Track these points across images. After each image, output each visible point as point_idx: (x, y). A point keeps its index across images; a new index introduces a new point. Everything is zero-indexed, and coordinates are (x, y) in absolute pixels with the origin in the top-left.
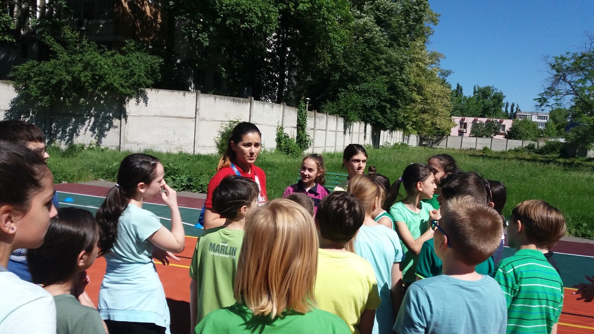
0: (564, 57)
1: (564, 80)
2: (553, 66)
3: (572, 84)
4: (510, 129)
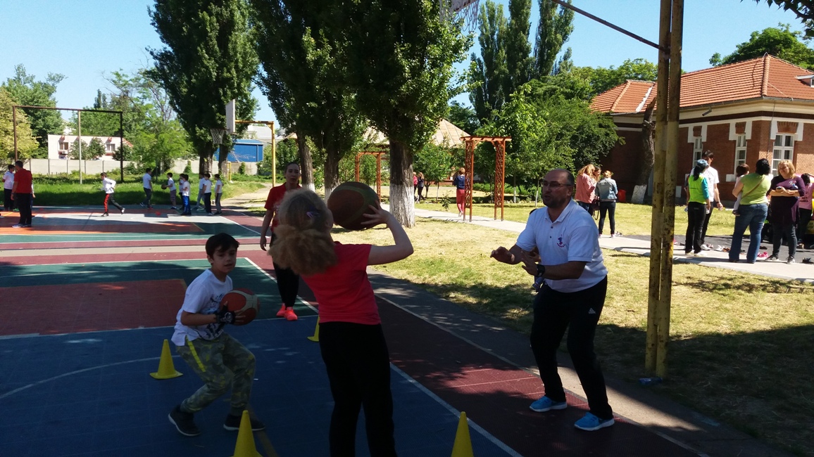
4: (119, 148)
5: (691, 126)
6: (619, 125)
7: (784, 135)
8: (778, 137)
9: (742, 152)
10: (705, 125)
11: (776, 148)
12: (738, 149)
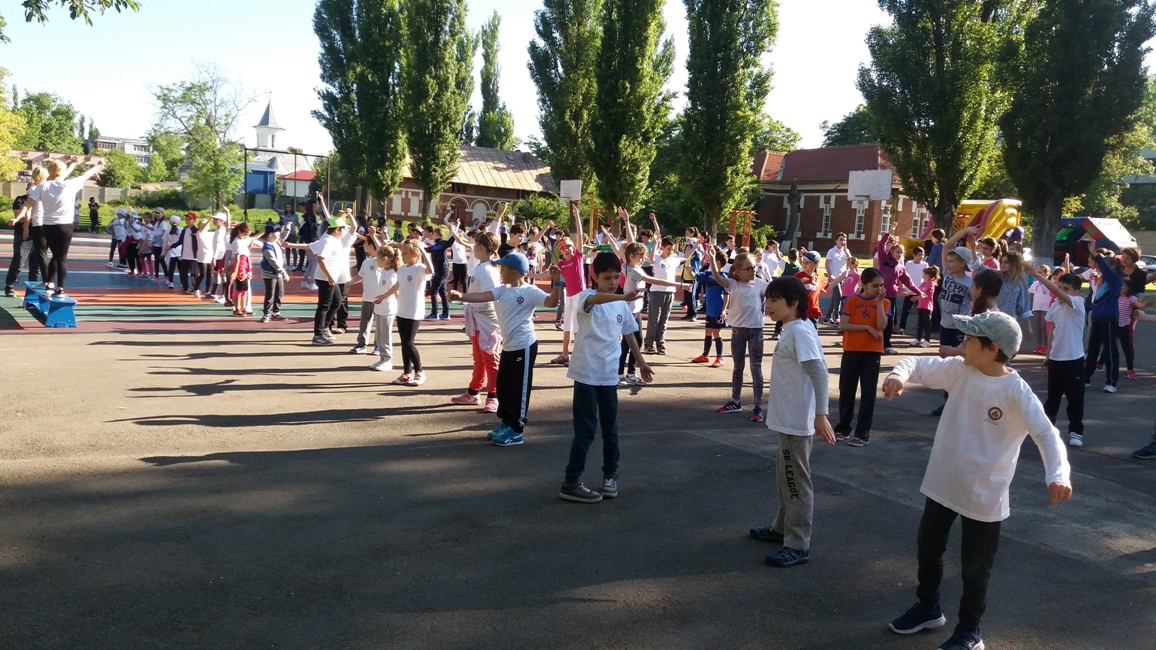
0: (171, 88)
1: (174, 115)
2: (159, 97)
3: (183, 120)
4: (104, 171)
5: (822, 196)
6: (766, 190)
7: (890, 206)
8: (886, 207)
9: (860, 218)
10: (833, 196)
11: (884, 215)
12: (858, 215)
